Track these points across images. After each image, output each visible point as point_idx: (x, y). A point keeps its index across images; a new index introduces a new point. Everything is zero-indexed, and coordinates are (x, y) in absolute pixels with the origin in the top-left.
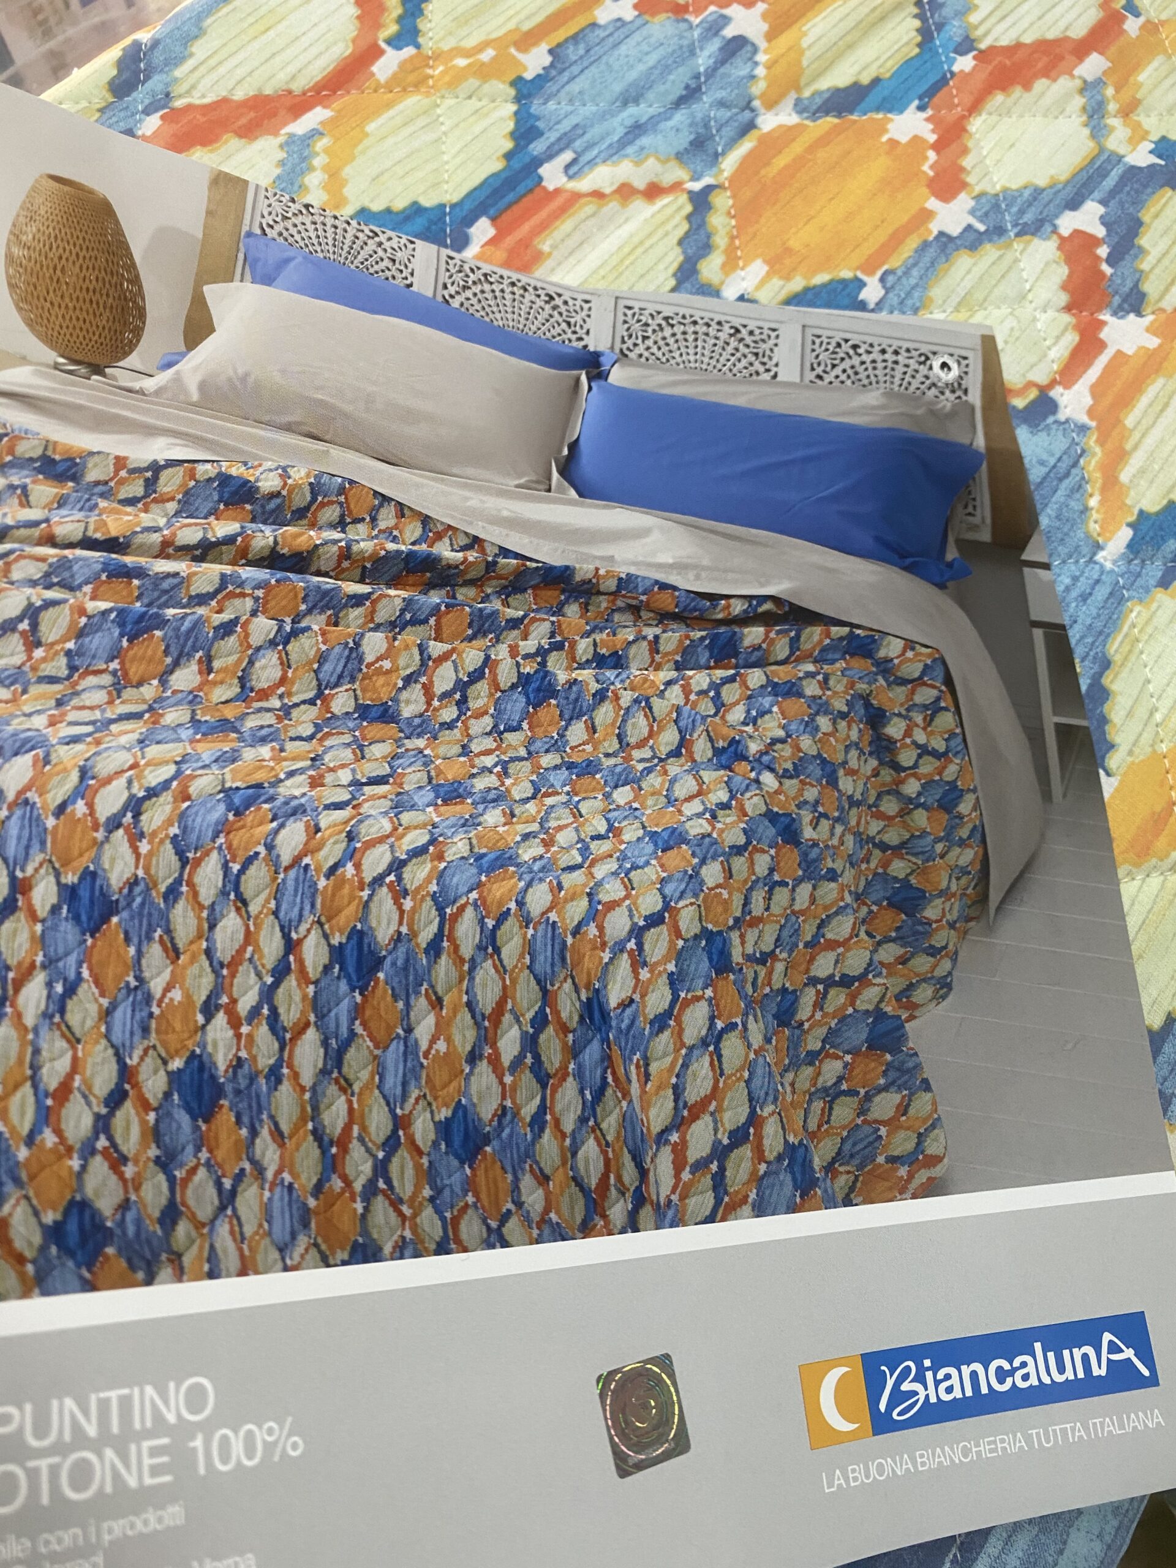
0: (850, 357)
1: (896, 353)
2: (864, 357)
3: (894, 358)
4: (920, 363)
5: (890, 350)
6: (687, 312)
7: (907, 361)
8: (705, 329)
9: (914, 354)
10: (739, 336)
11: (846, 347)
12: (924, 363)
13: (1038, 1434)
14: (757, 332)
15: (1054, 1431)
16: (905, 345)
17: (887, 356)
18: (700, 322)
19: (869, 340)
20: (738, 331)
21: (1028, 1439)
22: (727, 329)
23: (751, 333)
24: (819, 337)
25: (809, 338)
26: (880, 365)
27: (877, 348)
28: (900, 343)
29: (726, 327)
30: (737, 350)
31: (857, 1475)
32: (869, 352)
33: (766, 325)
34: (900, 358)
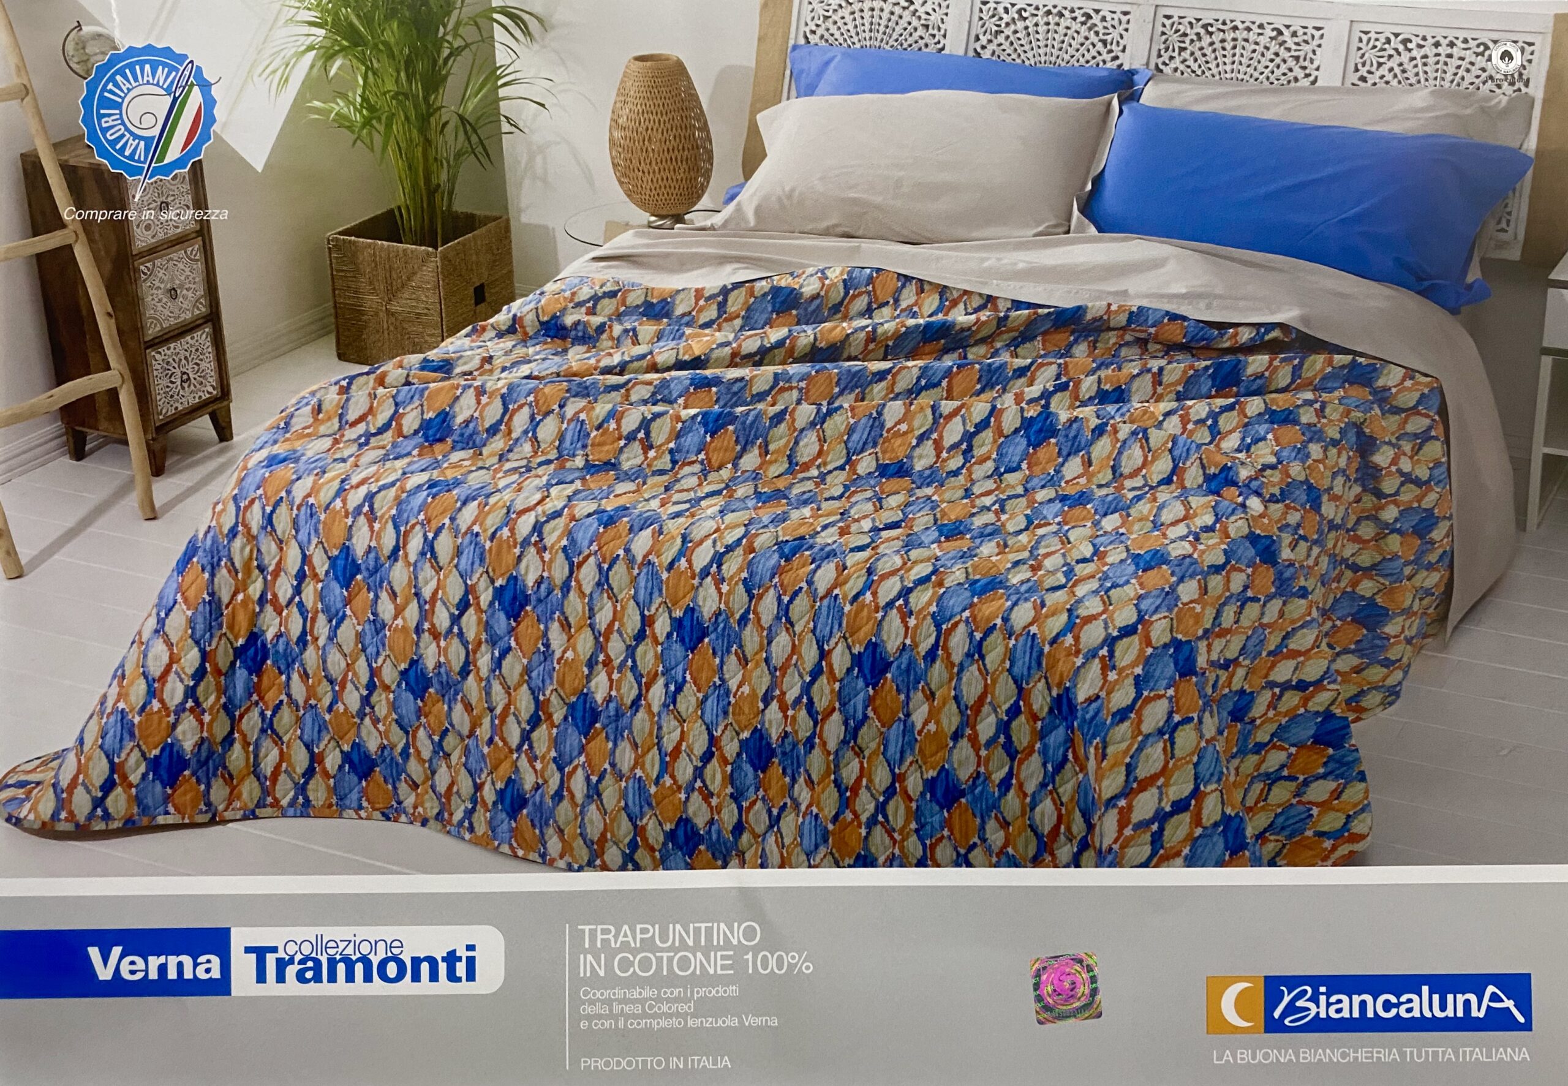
0: (1399, 54)
1: (1452, 45)
2: (1414, 53)
3: (1449, 51)
4: (1477, 54)
5: (1444, 42)
6: (1228, 17)
7: (1463, 54)
8: (1245, 34)
9: (1472, 44)
10: (1281, 38)
11: (1395, 43)
12: (1482, 54)
13: (1412, 1053)
14: (1301, 32)
15: (1427, 1052)
16: (1462, 35)
17: (1440, 50)
18: (1240, 26)
19: (1421, 32)
20: (1280, 33)
21: (1402, 1055)
22: (1269, 32)
23: (1294, 34)
24: (1366, 33)
25: (1357, 34)
26: (1431, 60)
27: (1431, 41)
28: (1458, 34)
29: (1268, 28)
30: (1277, 54)
31: (1244, 1056)
32: (1420, 46)
33: (1311, 24)
34: (1455, 51)
